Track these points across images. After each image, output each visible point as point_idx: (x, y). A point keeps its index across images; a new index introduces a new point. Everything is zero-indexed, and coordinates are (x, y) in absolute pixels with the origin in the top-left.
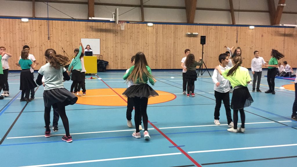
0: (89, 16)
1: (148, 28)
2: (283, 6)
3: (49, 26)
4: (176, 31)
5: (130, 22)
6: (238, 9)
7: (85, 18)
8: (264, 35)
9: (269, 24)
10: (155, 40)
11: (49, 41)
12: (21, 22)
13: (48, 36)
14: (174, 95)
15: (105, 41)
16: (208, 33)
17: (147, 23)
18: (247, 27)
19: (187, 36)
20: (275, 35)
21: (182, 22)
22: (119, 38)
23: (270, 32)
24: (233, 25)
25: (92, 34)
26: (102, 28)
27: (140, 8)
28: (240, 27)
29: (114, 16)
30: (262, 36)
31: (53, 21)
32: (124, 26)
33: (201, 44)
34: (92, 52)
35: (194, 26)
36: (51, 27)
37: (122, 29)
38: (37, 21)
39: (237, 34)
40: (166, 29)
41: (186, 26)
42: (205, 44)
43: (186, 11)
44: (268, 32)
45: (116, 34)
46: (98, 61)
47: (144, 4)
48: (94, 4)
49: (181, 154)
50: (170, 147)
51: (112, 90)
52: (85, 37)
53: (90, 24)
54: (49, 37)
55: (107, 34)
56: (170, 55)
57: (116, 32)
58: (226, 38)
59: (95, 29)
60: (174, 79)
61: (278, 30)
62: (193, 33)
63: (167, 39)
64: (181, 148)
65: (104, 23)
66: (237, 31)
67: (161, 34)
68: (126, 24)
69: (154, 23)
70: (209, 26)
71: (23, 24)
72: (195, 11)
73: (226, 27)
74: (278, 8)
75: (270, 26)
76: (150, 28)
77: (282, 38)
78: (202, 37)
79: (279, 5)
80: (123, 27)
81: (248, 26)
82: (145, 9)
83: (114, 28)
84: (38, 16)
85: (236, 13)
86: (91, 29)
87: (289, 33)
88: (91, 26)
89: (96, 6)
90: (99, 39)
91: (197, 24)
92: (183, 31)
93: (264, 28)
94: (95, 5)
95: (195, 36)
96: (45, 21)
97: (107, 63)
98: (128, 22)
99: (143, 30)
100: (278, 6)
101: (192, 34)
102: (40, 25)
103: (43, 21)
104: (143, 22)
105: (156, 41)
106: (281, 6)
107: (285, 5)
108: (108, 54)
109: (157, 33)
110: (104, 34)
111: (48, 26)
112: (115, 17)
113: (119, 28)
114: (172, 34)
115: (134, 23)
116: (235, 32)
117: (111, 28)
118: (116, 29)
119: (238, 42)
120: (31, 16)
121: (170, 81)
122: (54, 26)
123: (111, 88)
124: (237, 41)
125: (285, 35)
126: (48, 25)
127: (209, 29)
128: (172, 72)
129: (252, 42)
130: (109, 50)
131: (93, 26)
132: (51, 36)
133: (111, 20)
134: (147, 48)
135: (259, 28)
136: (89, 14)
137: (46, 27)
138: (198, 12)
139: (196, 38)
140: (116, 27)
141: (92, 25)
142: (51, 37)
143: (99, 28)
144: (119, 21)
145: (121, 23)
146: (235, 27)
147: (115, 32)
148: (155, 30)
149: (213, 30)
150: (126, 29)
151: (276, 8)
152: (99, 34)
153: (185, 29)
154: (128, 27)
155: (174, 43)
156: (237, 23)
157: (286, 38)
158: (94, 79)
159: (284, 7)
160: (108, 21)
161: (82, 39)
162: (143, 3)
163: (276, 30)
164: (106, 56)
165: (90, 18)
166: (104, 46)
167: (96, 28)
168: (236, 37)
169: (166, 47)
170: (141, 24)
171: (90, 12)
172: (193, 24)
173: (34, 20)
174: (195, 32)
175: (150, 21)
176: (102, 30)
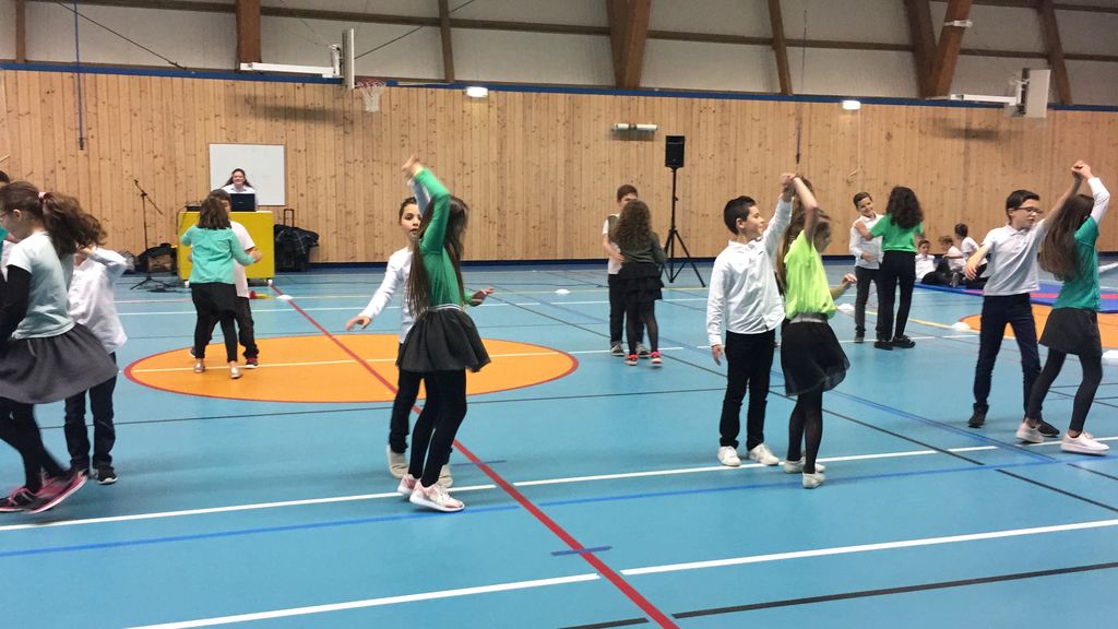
0: (240, 60)
1: (469, 104)
2: (961, 29)
3: (82, 95)
4: (576, 118)
5: (401, 83)
6: (800, 36)
7: (225, 64)
8: (895, 132)
9: (913, 94)
10: (495, 151)
11: (80, 151)
13: (78, 132)
14: (570, 356)
15: (303, 152)
16: (695, 122)
17: (463, 85)
18: (836, 104)
19: (614, 136)
20: (934, 135)
21: (597, 84)
22: (359, 142)
23: (916, 121)
24: (785, 95)
25: (252, 127)
26: (291, 103)
27: (439, 29)
28: (807, 104)
29: (337, 57)
30: (889, 137)
31: (98, 75)
32: (376, 97)
33: (667, 165)
34: (252, 196)
35: (642, 98)
36: (89, 101)
37: (368, 109)
38: (35, 74)
39: (799, 129)
40: (537, 108)
41: (610, 98)
42: (682, 165)
43: (612, 42)
44: (909, 125)
45: (349, 130)
46: (277, 229)
47: (452, 16)
48: (258, 12)
49: (598, 577)
50: (555, 554)
51: (334, 340)
52: (225, 141)
53: (246, 88)
54: (84, 136)
55: (312, 126)
56: (554, 209)
57: (344, 117)
58: (760, 145)
59: (265, 108)
60: (565, 298)
61: (943, 117)
62: (639, 126)
63: (541, 146)
64: (597, 555)
65: (297, 84)
66: (800, 120)
67: (519, 130)
68: (384, 88)
69: (490, 86)
70: (696, 100)
72: (643, 45)
73: (757, 102)
74: (942, 34)
75: (913, 100)
76: (476, 106)
77: (959, 144)
78: (669, 139)
79: (947, 24)
80: (373, 100)
81: (838, 99)
82: (456, 32)
83: (338, 105)
84: (36, 56)
85: (793, 54)
86: (248, 107)
87: (983, 126)
88: (249, 97)
89: (270, 18)
90: (281, 148)
91: (650, 92)
92: (599, 117)
93: (896, 107)
94: (262, 17)
95: (646, 136)
96: (67, 75)
97: (312, 239)
98: (392, 82)
99: (451, 114)
100: (945, 28)
101: (635, 128)
102: (44, 90)
103: (56, 75)
104: (451, 83)
105: (500, 153)
106: (952, 26)
107: (969, 23)
108: (315, 204)
109: (504, 126)
110: (300, 126)
111: (77, 96)
112: (343, 64)
113: (357, 106)
114: (561, 129)
115: (417, 86)
116: (793, 123)
117: (329, 105)
118: (347, 108)
119: (801, 158)
120: (10, 55)
121: (555, 306)
122: (102, 95)
123: (327, 334)
124: (798, 156)
125: (969, 134)
126: (77, 91)
127: (695, 111)
128: (560, 272)
129: (853, 159)
130: (321, 188)
131: (255, 98)
132: (91, 133)
133: (328, 72)
134: (467, 181)
135: (876, 106)
136: (238, 47)
137: (71, 100)
138: (654, 45)
139: (648, 143)
140: (347, 102)
141: (252, 93)
142: (90, 140)
143: (281, 103)
144: (358, 79)
145: (365, 85)
146: (793, 103)
147: (342, 120)
148: (494, 113)
149: (711, 117)
150: (386, 111)
151: (938, 36)
152: (280, 125)
153: (608, 112)
154: (394, 101)
155: (568, 161)
156: (796, 91)
157: (974, 144)
158: (261, 298)
159: (966, 32)
160: (316, 79)
161: (212, 147)
162: (450, 8)
163: (938, 116)
164: (310, 210)
165: (244, 67)
166: (302, 172)
167: (268, 103)
168: (794, 140)
169: (538, 175)
170: (441, 91)
171: (243, 42)
172: (637, 91)
173: (22, 74)
174: (646, 123)
175: (475, 79)
176: (290, 113)
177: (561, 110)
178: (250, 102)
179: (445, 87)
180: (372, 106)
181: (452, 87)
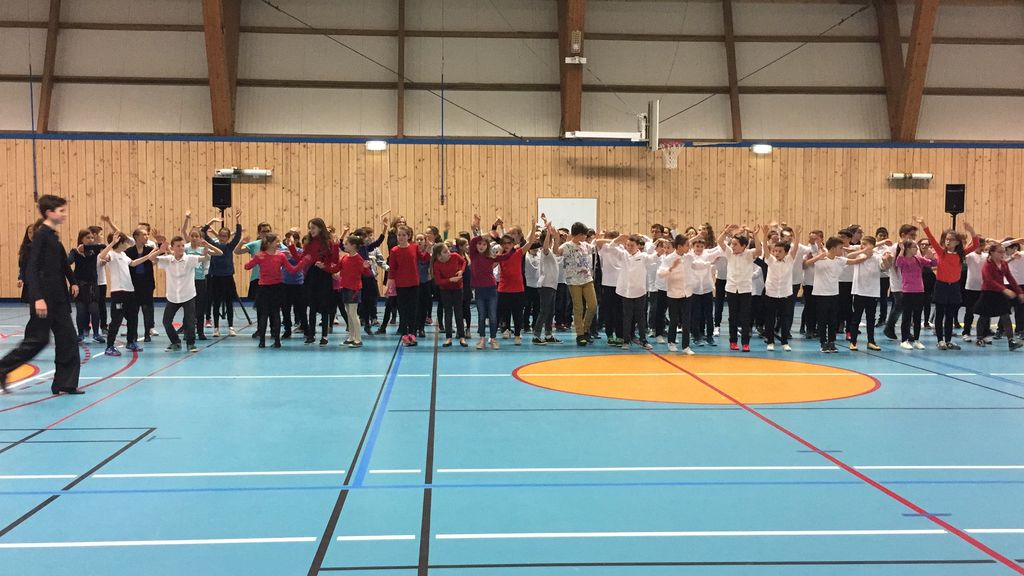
0: (563, 130)
1: (755, 159)
3: (444, 161)
4: (853, 169)
5: (695, 144)
7: (553, 133)
10: (778, 200)
11: (441, 206)
12: (366, 152)
13: (440, 191)
14: (871, 377)
15: (612, 203)
16: (970, 173)
17: (749, 143)
19: (890, 184)
21: (868, 138)
22: (659, 195)
25: (572, 183)
26: (603, 163)
27: (728, 96)
29: (644, 124)
32: (675, 156)
33: (947, 211)
35: (917, 150)
36: (449, 166)
37: (668, 166)
38: (410, 146)
40: (816, 162)
41: (886, 150)
42: (962, 211)
43: (887, 99)
45: (650, 183)
47: (740, 84)
48: (580, 88)
49: (946, 532)
50: (905, 515)
52: (550, 195)
53: (568, 152)
54: (445, 194)
55: (621, 182)
57: (648, 175)
59: (583, 168)
62: (915, 175)
63: (820, 195)
64: (940, 518)
65: (611, 147)
67: (800, 181)
68: (679, 150)
69: (775, 143)
70: (972, 150)
71: (369, 157)
72: (919, 101)
76: (761, 161)
78: (949, 187)
80: (673, 159)
82: (742, 97)
83: (643, 163)
84: (410, 132)
86: (570, 167)
88: (571, 159)
89: (589, 94)
90: (595, 200)
91: (926, 144)
92: (875, 168)
94: (584, 94)
95: (920, 184)
96: (434, 146)
98: (688, 143)
99: (739, 169)
101: (911, 177)
102: (417, 159)
103: (426, 146)
104: (738, 142)
105: (782, 202)
109: (786, 178)
110: (611, 182)
111: (440, 162)
112: (648, 129)
113: (658, 164)
114: (839, 179)
115: (709, 146)
117: (634, 164)
118: (649, 166)
120: (393, 132)
122: (459, 161)
126: (440, 158)
127: (971, 161)
131: (575, 160)
132: (449, 191)
133: (635, 137)
136: (562, 120)
137: (435, 165)
138: (929, 101)
139: (923, 191)
140: (650, 161)
141: (573, 156)
142: (449, 196)
143: (596, 163)
144: (661, 141)
145: (666, 147)
147: (645, 176)
148: (777, 165)
149: (987, 165)
150: (683, 167)
152: (594, 181)
153: (886, 163)
154: (689, 159)
155: (845, 208)
160: (626, 142)
161: (540, 201)
162: (739, 78)
165: (568, 135)
166: (611, 222)
167: (585, 163)
170: (730, 150)
171: (567, 115)
172: (912, 143)
173: (402, 146)
174: (921, 172)
175: (760, 138)
176: (603, 172)
177: (839, 162)
178: (571, 163)
179: (734, 146)
180: (672, 164)
181: (740, 145)
